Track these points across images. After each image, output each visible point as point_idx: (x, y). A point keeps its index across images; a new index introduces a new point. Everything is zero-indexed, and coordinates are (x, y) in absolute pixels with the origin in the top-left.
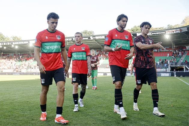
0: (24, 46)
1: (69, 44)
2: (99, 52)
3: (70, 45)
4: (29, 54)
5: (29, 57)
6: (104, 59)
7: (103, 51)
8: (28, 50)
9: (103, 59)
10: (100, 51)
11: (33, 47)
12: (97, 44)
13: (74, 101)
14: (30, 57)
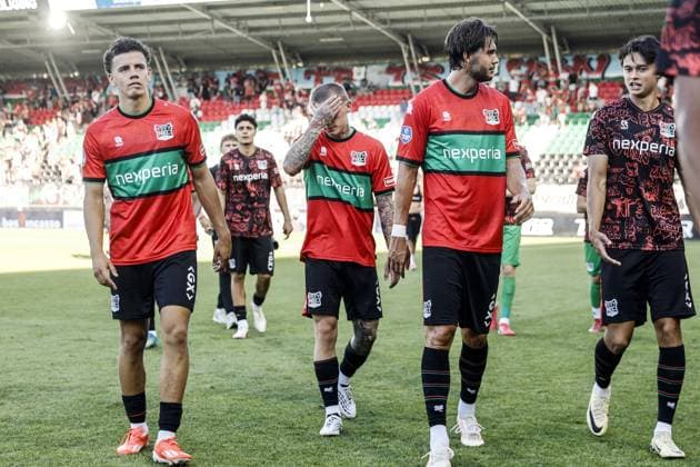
0: (12, 31)
1: (313, 14)
2: (524, 70)
3: (320, 19)
4: (49, 81)
5: (44, 104)
6: (562, 117)
7: (554, 61)
8: (41, 57)
9: (554, 118)
10: (530, 63)
11: (71, 38)
12: (513, 14)
13: (322, 390)
14: (50, 103)
